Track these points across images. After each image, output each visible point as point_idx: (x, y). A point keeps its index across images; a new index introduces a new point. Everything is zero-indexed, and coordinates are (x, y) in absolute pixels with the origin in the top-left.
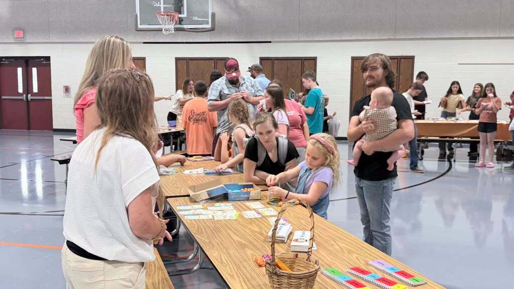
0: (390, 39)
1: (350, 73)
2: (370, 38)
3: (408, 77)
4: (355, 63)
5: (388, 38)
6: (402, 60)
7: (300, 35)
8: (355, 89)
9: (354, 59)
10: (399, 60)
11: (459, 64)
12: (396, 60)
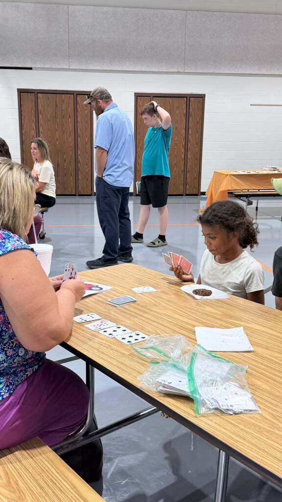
0: (178, 73)
1: (134, 113)
2: (156, 70)
3: (198, 120)
4: (139, 100)
5: (176, 71)
6: (191, 98)
7: (70, 60)
8: (139, 133)
9: (138, 96)
10: (188, 98)
11: (251, 105)
12: (185, 99)
